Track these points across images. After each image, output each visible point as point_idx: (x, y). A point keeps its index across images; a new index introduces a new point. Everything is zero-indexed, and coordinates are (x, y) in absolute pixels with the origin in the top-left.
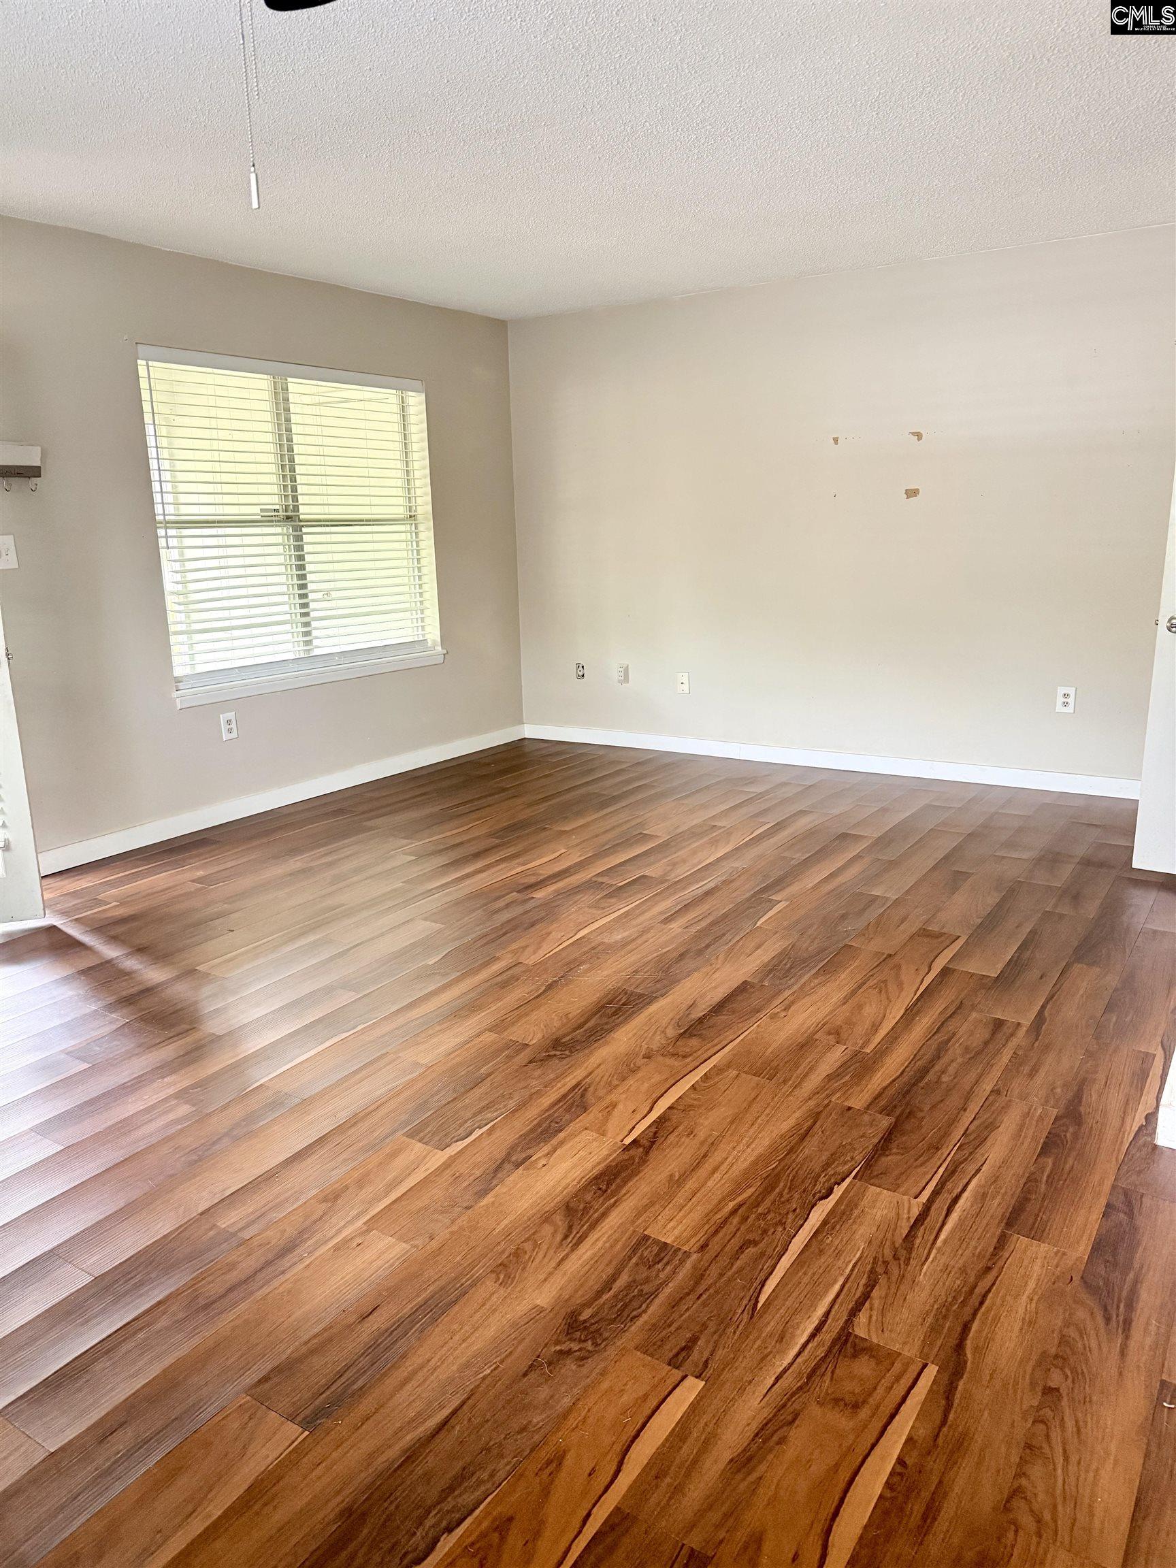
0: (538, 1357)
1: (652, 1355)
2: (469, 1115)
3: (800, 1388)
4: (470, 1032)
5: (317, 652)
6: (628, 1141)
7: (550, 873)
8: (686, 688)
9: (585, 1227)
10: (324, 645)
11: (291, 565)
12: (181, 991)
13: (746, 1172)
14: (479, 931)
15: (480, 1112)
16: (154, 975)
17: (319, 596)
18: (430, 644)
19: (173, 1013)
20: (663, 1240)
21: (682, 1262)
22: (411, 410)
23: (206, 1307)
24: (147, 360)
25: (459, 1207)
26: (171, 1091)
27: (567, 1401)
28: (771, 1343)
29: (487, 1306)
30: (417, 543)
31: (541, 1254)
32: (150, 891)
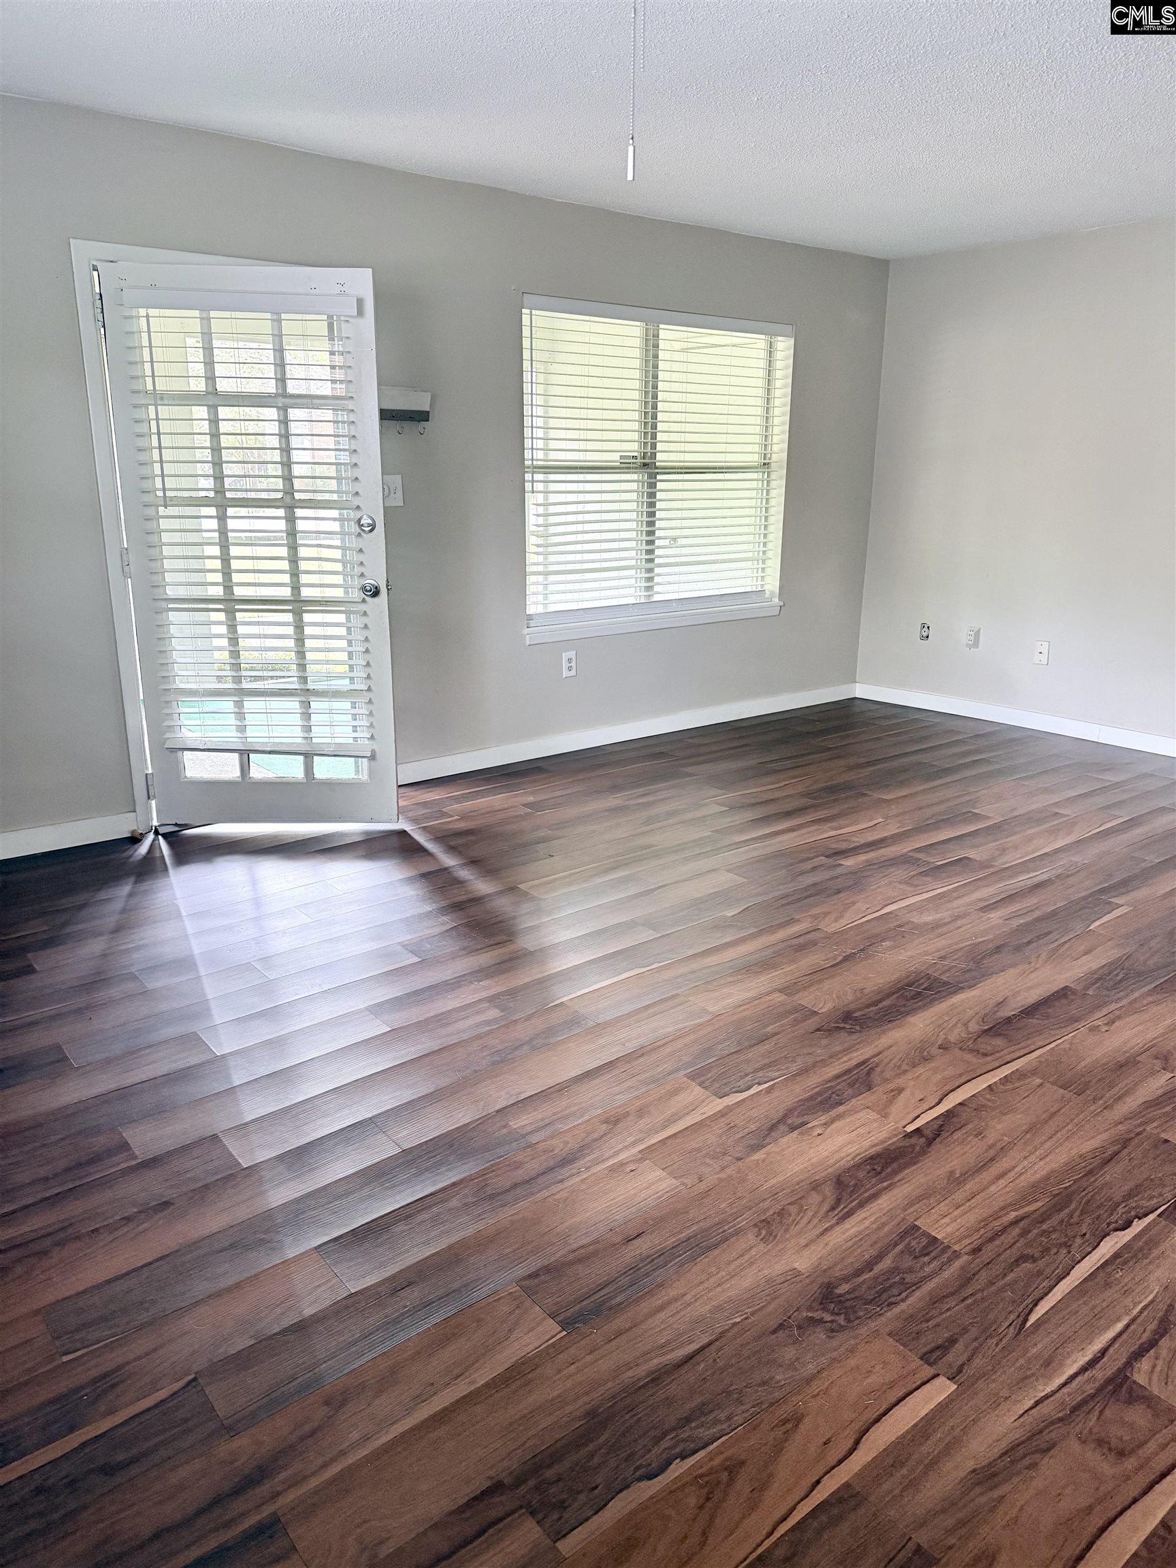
0: (789, 1318)
1: (904, 1345)
2: (750, 1070)
3: (1061, 1420)
4: (762, 988)
5: (656, 598)
6: (910, 1128)
7: (863, 841)
8: (1044, 658)
9: (854, 1204)
10: (666, 590)
11: (642, 512)
12: (503, 904)
13: (1035, 1186)
14: (783, 890)
15: (761, 1069)
16: (483, 887)
17: (666, 542)
18: (768, 594)
19: (494, 924)
20: (933, 1234)
21: (950, 1260)
22: (779, 355)
23: (492, 1197)
24: (531, 309)
25: (730, 1156)
26: (484, 994)
27: (811, 1368)
28: (1035, 1365)
29: (746, 1257)
30: (768, 491)
31: (805, 1220)
32: (489, 809)
